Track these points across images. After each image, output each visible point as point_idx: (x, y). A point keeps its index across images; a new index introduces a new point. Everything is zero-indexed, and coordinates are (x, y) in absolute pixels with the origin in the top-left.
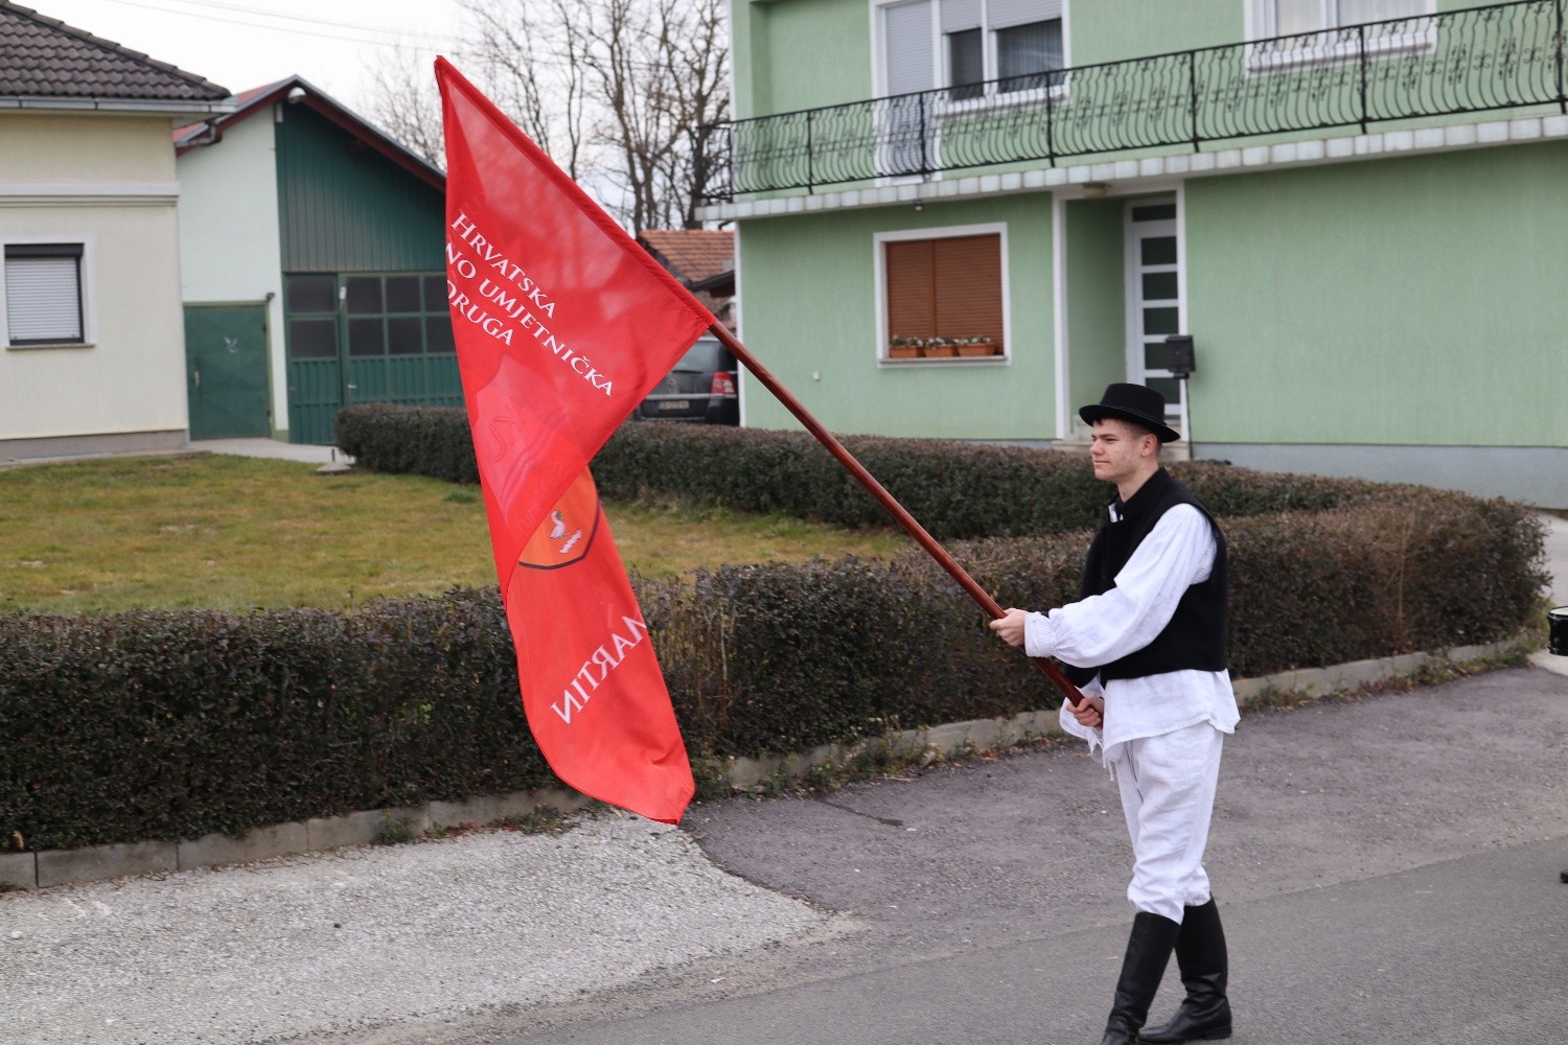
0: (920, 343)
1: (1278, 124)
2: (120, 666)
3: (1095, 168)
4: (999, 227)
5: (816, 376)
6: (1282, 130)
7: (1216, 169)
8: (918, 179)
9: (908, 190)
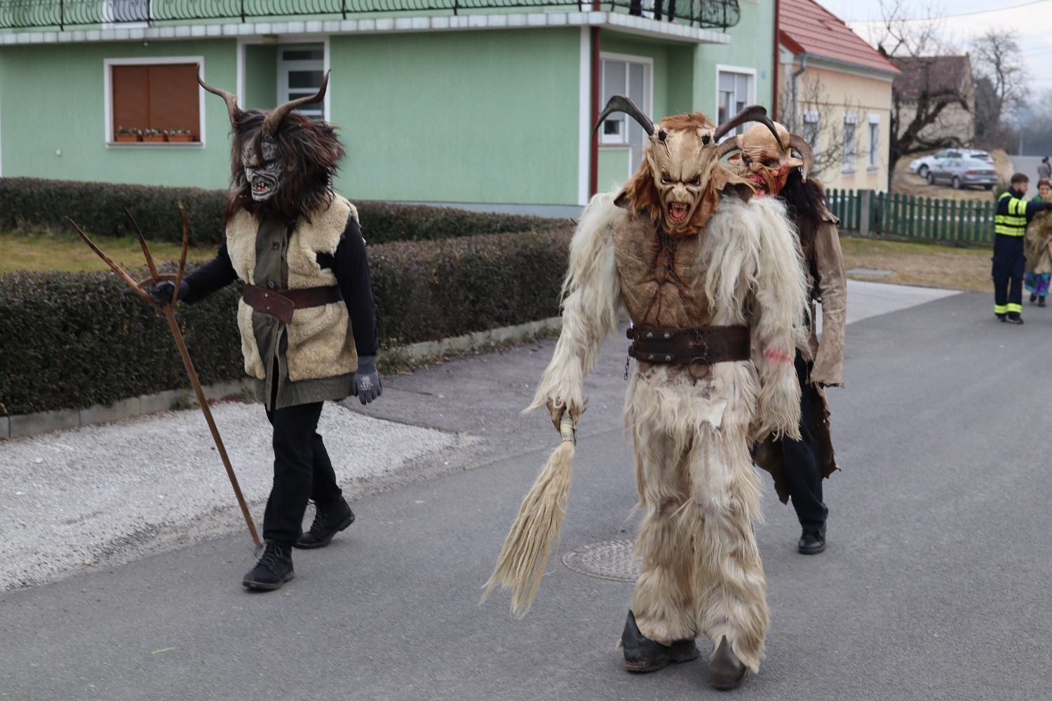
0: (140, 132)
1: (401, 5)
2: (56, 301)
3: (274, 25)
4: (199, 60)
5: (58, 152)
6: (403, 9)
7: (358, 30)
8: (145, 25)
9: (137, 31)
